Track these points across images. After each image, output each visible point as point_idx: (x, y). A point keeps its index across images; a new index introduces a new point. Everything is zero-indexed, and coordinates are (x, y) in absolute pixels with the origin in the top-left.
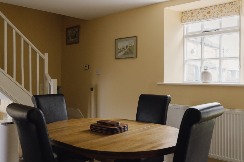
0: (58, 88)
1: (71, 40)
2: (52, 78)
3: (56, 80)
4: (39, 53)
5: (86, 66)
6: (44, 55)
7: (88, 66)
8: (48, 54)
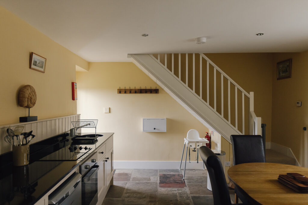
0: (263, 126)
1: (281, 74)
2: (257, 116)
3: (260, 118)
4: (244, 92)
5: (298, 103)
6: (249, 93)
7: (300, 103)
8: (253, 93)
